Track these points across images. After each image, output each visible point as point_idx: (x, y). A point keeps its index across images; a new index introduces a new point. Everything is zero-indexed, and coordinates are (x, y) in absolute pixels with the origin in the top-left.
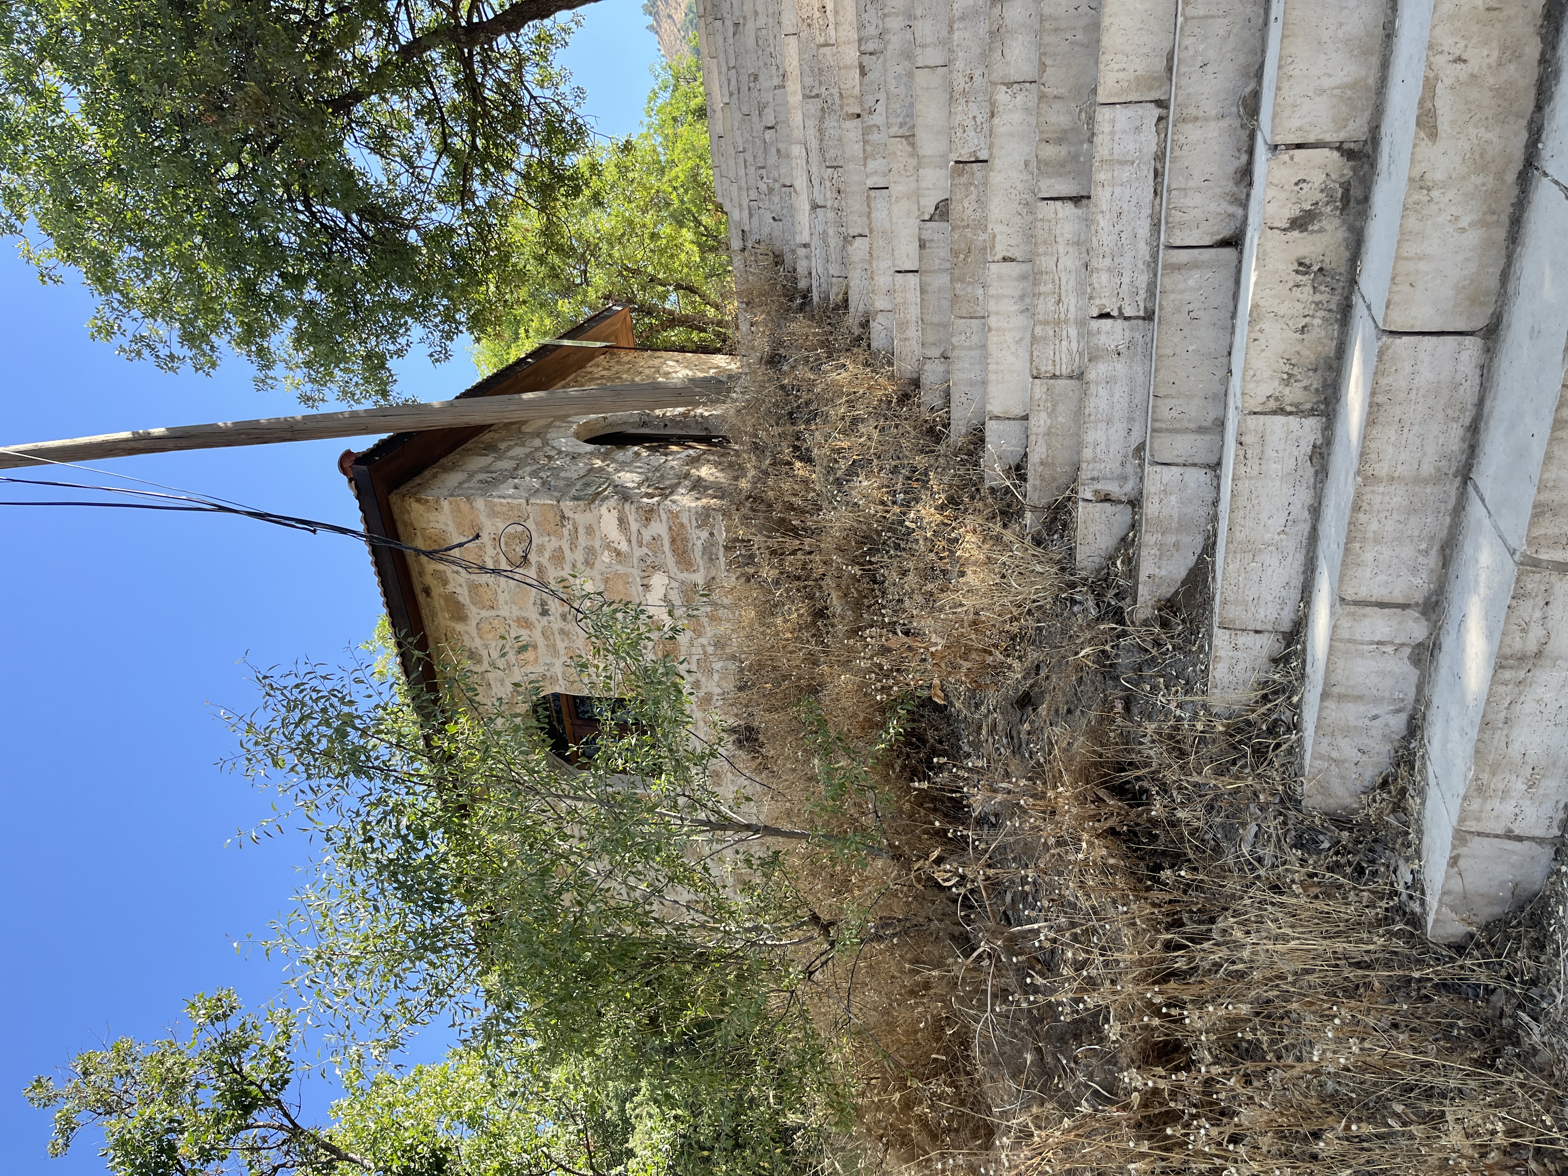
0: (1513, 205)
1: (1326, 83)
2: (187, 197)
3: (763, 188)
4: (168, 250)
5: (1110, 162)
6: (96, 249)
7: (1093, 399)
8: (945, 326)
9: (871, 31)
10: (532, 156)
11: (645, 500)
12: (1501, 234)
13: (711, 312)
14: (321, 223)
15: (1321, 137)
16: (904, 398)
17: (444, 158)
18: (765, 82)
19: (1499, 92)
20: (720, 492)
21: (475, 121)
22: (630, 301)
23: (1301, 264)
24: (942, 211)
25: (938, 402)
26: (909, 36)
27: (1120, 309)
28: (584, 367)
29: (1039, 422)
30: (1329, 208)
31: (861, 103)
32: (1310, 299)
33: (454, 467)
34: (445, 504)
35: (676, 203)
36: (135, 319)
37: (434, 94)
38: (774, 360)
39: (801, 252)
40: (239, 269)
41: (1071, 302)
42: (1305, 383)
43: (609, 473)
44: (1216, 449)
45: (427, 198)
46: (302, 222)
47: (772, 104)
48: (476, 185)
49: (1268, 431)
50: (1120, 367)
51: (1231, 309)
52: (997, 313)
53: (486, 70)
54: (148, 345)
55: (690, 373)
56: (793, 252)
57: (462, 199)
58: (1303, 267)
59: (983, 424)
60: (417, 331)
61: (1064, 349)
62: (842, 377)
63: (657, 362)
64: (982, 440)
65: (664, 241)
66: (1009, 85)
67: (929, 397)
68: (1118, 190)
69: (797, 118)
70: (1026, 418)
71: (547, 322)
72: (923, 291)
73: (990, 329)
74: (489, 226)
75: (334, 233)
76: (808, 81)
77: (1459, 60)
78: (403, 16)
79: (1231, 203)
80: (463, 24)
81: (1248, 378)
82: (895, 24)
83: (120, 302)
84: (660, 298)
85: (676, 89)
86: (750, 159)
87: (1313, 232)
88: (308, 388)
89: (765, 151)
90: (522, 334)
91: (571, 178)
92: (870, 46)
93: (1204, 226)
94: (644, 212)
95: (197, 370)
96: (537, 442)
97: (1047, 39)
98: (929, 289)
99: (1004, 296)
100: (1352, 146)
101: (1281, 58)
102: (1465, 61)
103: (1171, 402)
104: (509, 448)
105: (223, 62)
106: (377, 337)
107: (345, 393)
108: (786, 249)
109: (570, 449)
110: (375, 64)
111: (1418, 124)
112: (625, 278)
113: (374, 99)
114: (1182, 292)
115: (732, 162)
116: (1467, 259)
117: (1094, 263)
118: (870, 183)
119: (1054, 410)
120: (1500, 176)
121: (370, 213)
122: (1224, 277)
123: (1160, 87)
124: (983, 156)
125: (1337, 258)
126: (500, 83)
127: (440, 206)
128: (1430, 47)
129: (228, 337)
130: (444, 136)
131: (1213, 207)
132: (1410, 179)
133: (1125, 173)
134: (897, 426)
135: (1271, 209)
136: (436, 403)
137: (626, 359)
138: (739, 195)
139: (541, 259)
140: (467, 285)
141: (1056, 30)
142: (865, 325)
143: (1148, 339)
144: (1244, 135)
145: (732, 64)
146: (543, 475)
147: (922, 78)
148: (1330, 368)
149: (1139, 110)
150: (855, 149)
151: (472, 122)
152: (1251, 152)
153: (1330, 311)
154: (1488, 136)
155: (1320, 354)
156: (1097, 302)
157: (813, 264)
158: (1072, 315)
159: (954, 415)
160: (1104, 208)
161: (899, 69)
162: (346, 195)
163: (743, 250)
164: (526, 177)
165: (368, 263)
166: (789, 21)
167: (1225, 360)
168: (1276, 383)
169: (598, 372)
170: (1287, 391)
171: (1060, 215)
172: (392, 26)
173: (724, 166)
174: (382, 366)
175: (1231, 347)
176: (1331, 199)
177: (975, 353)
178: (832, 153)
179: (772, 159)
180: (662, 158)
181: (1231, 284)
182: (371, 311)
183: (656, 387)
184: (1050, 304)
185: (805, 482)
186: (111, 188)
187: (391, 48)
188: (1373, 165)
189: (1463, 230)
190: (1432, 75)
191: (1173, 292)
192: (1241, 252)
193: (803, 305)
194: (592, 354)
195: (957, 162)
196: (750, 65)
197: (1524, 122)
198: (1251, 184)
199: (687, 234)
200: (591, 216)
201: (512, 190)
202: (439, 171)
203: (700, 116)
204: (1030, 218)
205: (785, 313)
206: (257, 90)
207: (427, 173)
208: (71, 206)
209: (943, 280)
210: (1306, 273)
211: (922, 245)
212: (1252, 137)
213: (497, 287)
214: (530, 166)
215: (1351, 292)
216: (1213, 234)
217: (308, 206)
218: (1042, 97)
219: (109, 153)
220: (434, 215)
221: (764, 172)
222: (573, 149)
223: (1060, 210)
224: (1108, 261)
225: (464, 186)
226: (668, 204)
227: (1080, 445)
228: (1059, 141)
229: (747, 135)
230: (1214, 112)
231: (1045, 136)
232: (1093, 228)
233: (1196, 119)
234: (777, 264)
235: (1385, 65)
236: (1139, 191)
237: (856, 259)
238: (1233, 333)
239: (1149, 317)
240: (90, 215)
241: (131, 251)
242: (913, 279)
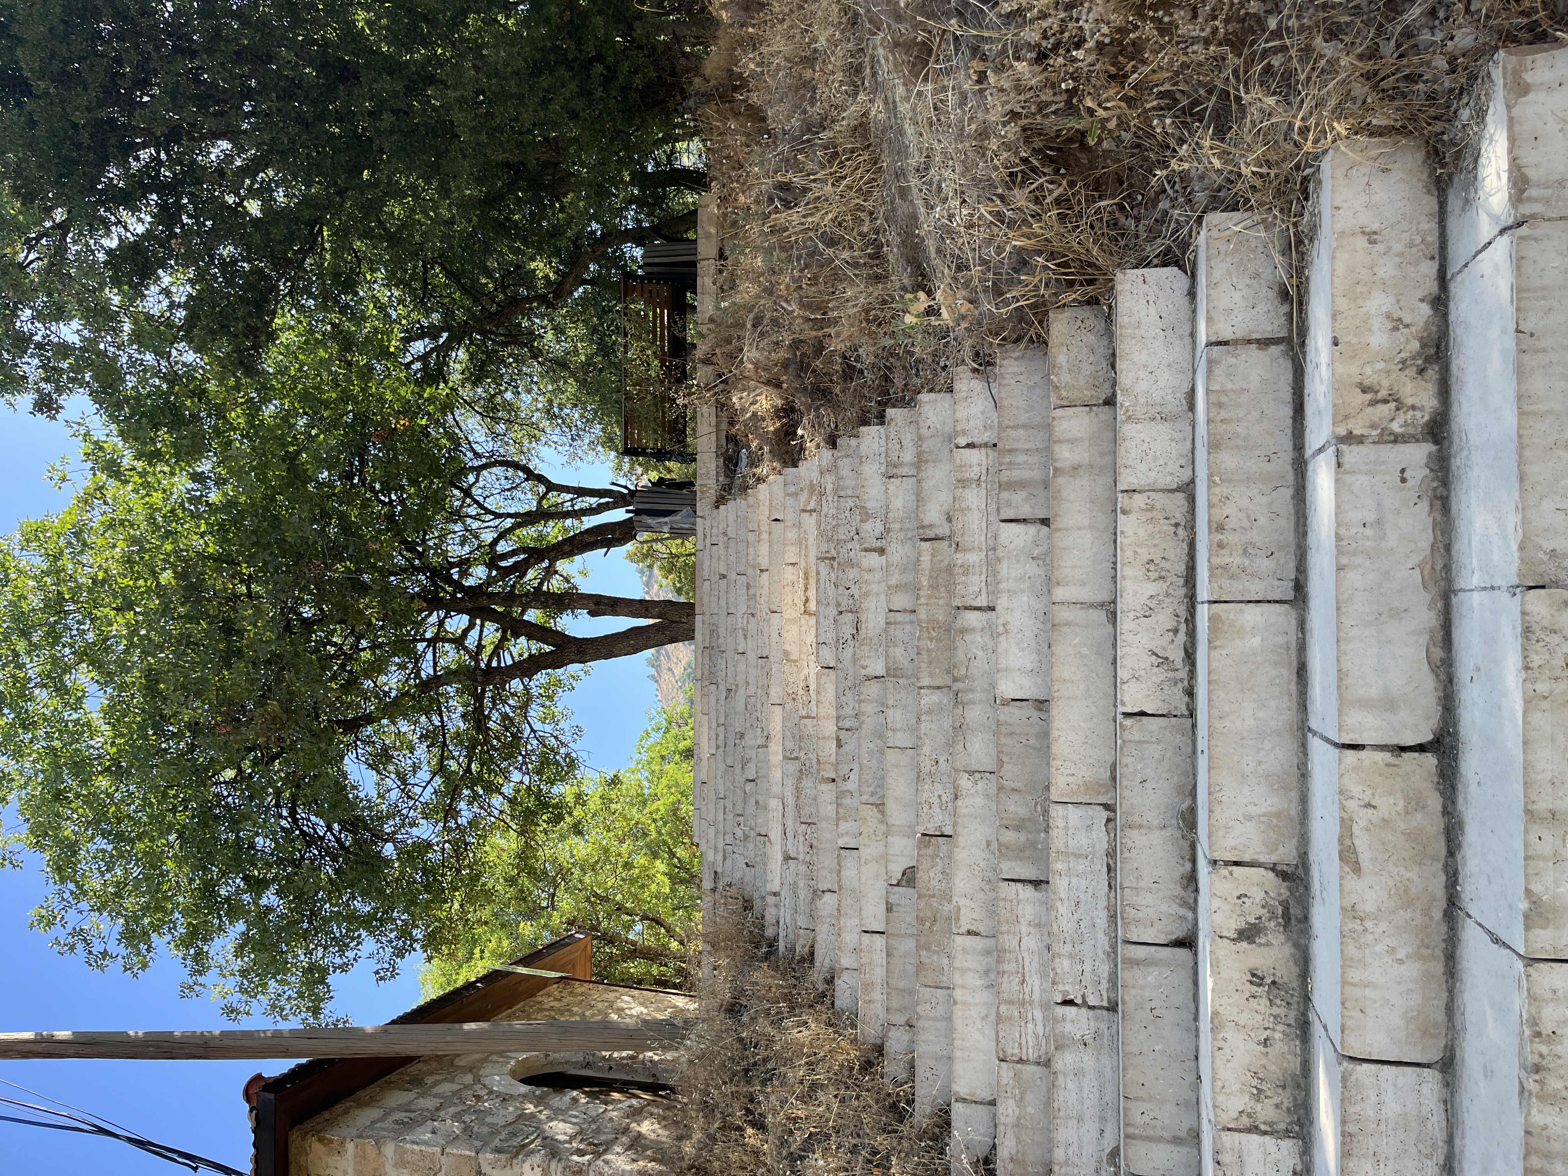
0: (1444, 941)
1: (1253, 810)
2: (175, 796)
3: (739, 833)
4: (140, 846)
5: (1066, 854)
6: (67, 838)
7: (1061, 1092)
8: (910, 992)
9: (848, 711)
10: (522, 782)
11: (575, 1158)
12: (1438, 968)
13: (674, 945)
14: (301, 831)
15: (1255, 857)
16: (867, 1066)
17: (437, 778)
18: (749, 741)
19: (1411, 836)
20: (660, 1154)
21: (475, 748)
22: (594, 928)
23: (1254, 975)
24: (909, 877)
25: (902, 1076)
26: (881, 719)
27: (1083, 997)
28: (533, 995)
29: (1008, 1110)
30: (1272, 924)
31: (837, 771)
32: (1268, 1011)
33: (370, 1102)
34: (350, 1147)
35: (654, 835)
36: (81, 912)
37: (442, 721)
38: (734, 1009)
39: (771, 900)
40: (205, 869)
41: (1035, 982)
42: (1276, 1100)
43: (540, 1121)
44: (1194, 1164)
45: (411, 814)
46: (282, 828)
47: (754, 760)
48: (462, 805)
49: (1245, 1151)
50: (1087, 1059)
51: (1193, 1010)
52: (963, 987)
53: (494, 704)
54: (85, 940)
55: (645, 1011)
56: (763, 898)
57: (446, 817)
58: (1256, 978)
59: (949, 1105)
60: (369, 944)
61: (1030, 1031)
62: (803, 1036)
63: (611, 996)
64: (948, 1124)
65: (637, 871)
66: (971, 773)
67: (893, 1068)
68: (1074, 880)
69: (776, 775)
70: (993, 1103)
71: (505, 943)
72: (888, 955)
73: (955, 1003)
74: (466, 844)
75: (311, 840)
76: (790, 745)
77: (1369, 805)
78: (429, 656)
79: (1181, 906)
80: (483, 665)
81: (1218, 1089)
82: (869, 708)
83: (72, 893)
84: (624, 927)
85: (667, 730)
86: (730, 806)
87: (1260, 945)
88: (236, 998)
89: (745, 801)
90: (477, 955)
91: (556, 806)
92: (847, 724)
93: (1158, 925)
94: (622, 841)
95: (126, 970)
96: (468, 1078)
97: (1003, 740)
98: (895, 952)
99: (969, 969)
100: (1285, 868)
101: (1209, 787)
102: (1374, 807)
103: (1144, 1106)
104: (436, 1084)
105: (253, 681)
106: (325, 948)
107: (273, 1007)
108: (756, 895)
109: (502, 1089)
110: (393, 694)
111: (1341, 859)
112: (592, 904)
113: (385, 722)
114: (1142, 988)
115: (712, 806)
116: (1410, 991)
117: (1056, 948)
118: (841, 843)
119: (1022, 1098)
120: (1426, 911)
121: (352, 824)
122: (1182, 978)
123: (1107, 792)
124: (948, 831)
125: (1287, 973)
126: (505, 717)
127: (422, 821)
128: (1341, 792)
129: (170, 937)
130: (442, 758)
131: (1164, 908)
132: (1342, 908)
133: (1081, 866)
134: (858, 1098)
135: (1219, 918)
136: (369, 1028)
137: (579, 990)
138: (716, 838)
139: (511, 881)
140: (432, 901)
141: (1011, 734)
142: (830, 981)
143: (1114, 1032)
144: (1186, 845)
145: (722, 721)
146: (467, 1118)
147: (892, 757)
148: (1298, 1086)
149: (1090, 810)
150: (829, 810)
151: (471, 750)
152: (1194, 861)
153: (1289, 1025)
154: (1409, 875)
155: (1285, 1070)
156: (1061, 988)
157: (782, 914)
158: (1036, 996)
159: (920, 1092)
160: (1063, 896)
161: (871, 745)
162: (333, 807)
163: (714, 890)
164: (512, 801)
165: (336, 871)
166: (776, 694)
167: (1192, 1064)
168: (1247, 1098)
169: (549, 1002)
170: (1259, 1107)
171: (1021, 896)
172: (417, 661)
173: (704, 809)
174: (322, 981)
175: (1197, 1051)
176: (1273, 917)
177: (941, 1025)
178: (806, 811)
179: (750, 809)
180: (646, 791)
181: (1189, 984)
182: (327, 921)
183: (607, 1026)
184: (1014, 983)
185: (756, 1153)
186: (103, 783)
187: (412, 682)
188: (1307, 888)
189: (1401, 961)
190: (1346, 816)
191: (1134, 987)
192: (1196, 954)
193: (769, 954)
194: (545, 982)
195: (923, 835)
196: (738, 724)
197: (1440, 865)
198: (1197, 890)
199: (660, 866)
200: (569, 841)
201: (496, 813)
202: (430, 790)
203: (687, 757)
204: (992, 895)
205: (750, 960)
206: (277, 708)
207: (418, 790)
208: (58, 796)
209: (910, 944)
210: (1260, 985)
211: (889, 908)
212: (1193, 847)
213: (461, 906)
214: (518, 791)
215: (1307, 1009)
216: (1167, 934)
217: (293, 813)
218: (1000, 788)
219: (114, 749)
220: (415, 831)
221: (741, 819)
222: (562, 780)
223: (1021, 891)
224: (1068, 948)
225: (450, 805)
226: (645, 835)
227: (1050, 1145)
228: (1018, 829)
229: (728, 784)
230: (1156, 822)
231: (1004, 822)
232: (1053, 914)
233: (1141, 827)
234: (745, 909)
235: (1304, 800)
236: (1094, 883)
237: (825, 913)
238: (1197, 1036)
239: (1112, 1008)
240: (73, 805)
241: (102, 843)
242: (879, 940)
